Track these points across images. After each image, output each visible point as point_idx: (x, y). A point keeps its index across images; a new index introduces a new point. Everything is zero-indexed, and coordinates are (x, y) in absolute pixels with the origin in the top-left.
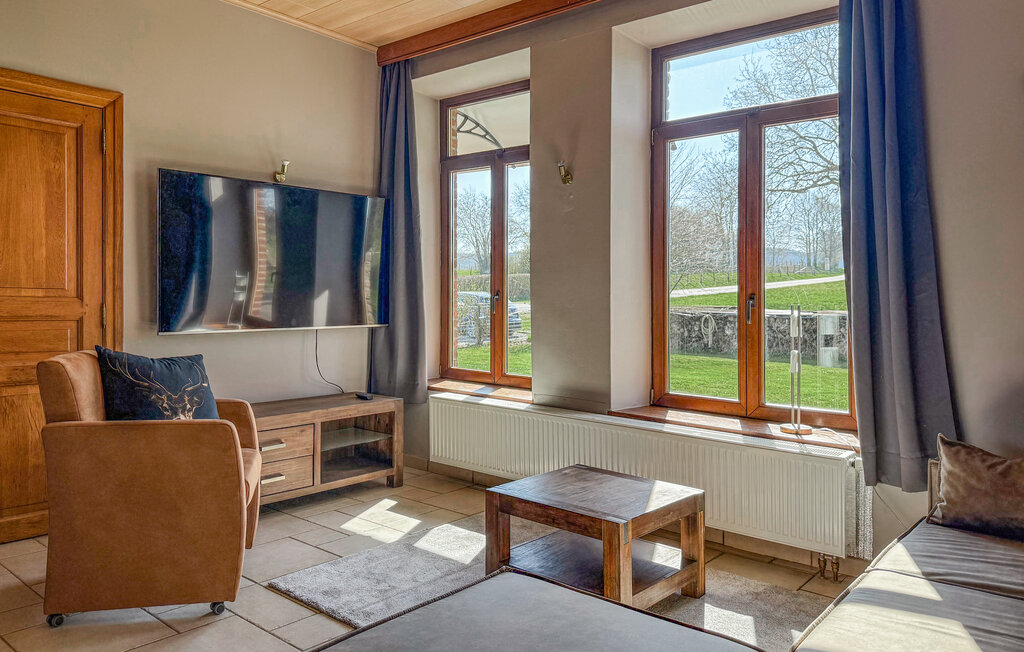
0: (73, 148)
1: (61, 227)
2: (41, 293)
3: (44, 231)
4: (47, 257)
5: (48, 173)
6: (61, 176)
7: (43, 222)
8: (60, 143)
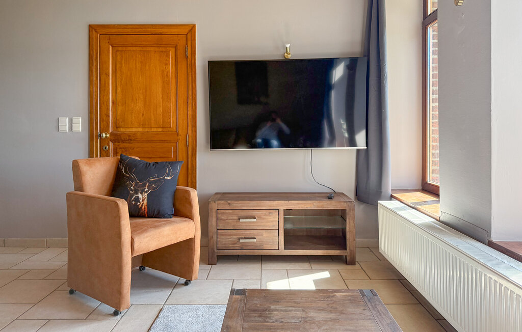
0: (174, 57)
1: (169, 97)
2: (160, 130)
3: (161, 100)
4: (163, 112)
5: (163, 71)
6: (168, 72)
7: (161, 96)
8: (168, 56)
